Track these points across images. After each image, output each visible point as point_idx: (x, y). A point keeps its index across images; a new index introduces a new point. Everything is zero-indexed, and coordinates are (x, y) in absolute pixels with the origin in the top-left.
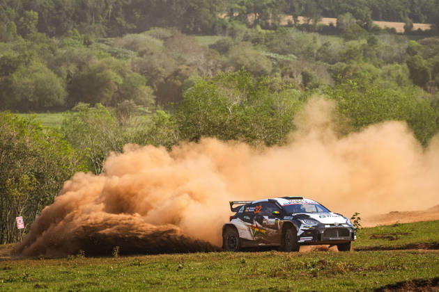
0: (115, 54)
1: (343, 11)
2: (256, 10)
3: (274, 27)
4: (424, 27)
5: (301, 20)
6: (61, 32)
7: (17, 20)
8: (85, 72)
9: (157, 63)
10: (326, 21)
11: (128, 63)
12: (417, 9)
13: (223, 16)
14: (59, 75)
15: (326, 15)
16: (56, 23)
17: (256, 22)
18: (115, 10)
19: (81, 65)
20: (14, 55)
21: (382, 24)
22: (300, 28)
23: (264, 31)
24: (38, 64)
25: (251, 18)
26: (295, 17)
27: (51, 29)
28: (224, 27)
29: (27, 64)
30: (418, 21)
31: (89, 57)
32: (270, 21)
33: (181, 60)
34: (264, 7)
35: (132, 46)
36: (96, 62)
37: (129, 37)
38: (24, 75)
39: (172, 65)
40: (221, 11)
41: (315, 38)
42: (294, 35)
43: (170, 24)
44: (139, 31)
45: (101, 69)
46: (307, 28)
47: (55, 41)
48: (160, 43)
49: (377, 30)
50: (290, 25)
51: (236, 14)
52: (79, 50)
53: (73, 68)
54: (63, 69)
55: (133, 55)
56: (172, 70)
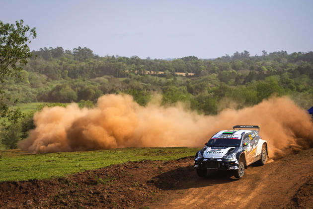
0: (93, 84)
1: (166, 69)
2: (138, 69)
3: (144, 75)
4: (192, 74)
5: (152, 72)
6: (75, 77)
7: (61, 73)
9: (106, 87)
10: (160, 73)
11: (97, 87)
12: (190, 69)
13: (127, 71)
14: (75, 91)
15: (160, 71)
16: (74, 74)
17: (138, 73)
18: (93, 70)
19: (82, 87)
20: (61, 84)
21: (178, 74)
22: (152, 75)
23: (140, 76)
25: (136, 72)
26: (150, 72)
27: (73, 76)
28: (128, 75)
29: (65, 88)
30: (190, 72)
31: (84, 85)
32: (142, 73)
33: (113, 86)
34: (140, 68)
35: (98, 81)
36: (87, 87)
37: (97, 78)
38: (64, 91)
40: (127, 70)
41: (157, 78)
42: (150, 77)
43: (110, 74)
44: (101, 76)
45: (88, 89)
46: (154, 75)
47: (74, 80)
48: (107, 80)
49: (177, 75)
50: (149, 74)
51: (131, 71)
52: (82, 83)
53: (79, 89)
54: (76, 89)
55: (98, 84)
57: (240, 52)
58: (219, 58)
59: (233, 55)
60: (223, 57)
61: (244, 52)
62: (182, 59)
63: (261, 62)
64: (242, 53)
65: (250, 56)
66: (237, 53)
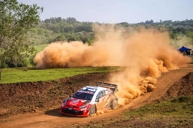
0: (76, 35)
4: (125, 31)
6: (67, 32)
7: (60, 30)
8: (71, 38)
9: (82, 37)
11: (78, 37)
14: (67, 38)
16: (67, 30)
18: (76, 28)
19: (71, 37)
20: (60, 35)
21: (118, 31)
24: (64, 37)
27: (66, 31)
29: (62, 37)
31: (72, 36)
33: (86, 36)
35: (78, 34)
36: (73, 36)
37: (78, 33)
38: (62, 38)
39: (85, 37)
43: (85, 31)
44: (80, 32)
45: (74, 38)
47: (66, 33)
48: (83, 33)
52: (70, 35)
53: (69, 37)
54: (68, 38)
55: (79, 35)
56: (85, 38)
57: (149, 21)
58: (138, 23)
59: (145, 22)
60: (140, 23)
61: (151, 21)
62: (120, 23)
63: (159, 26)
64: (150, 21)
65: (154, 22)
66: (147, 21)
